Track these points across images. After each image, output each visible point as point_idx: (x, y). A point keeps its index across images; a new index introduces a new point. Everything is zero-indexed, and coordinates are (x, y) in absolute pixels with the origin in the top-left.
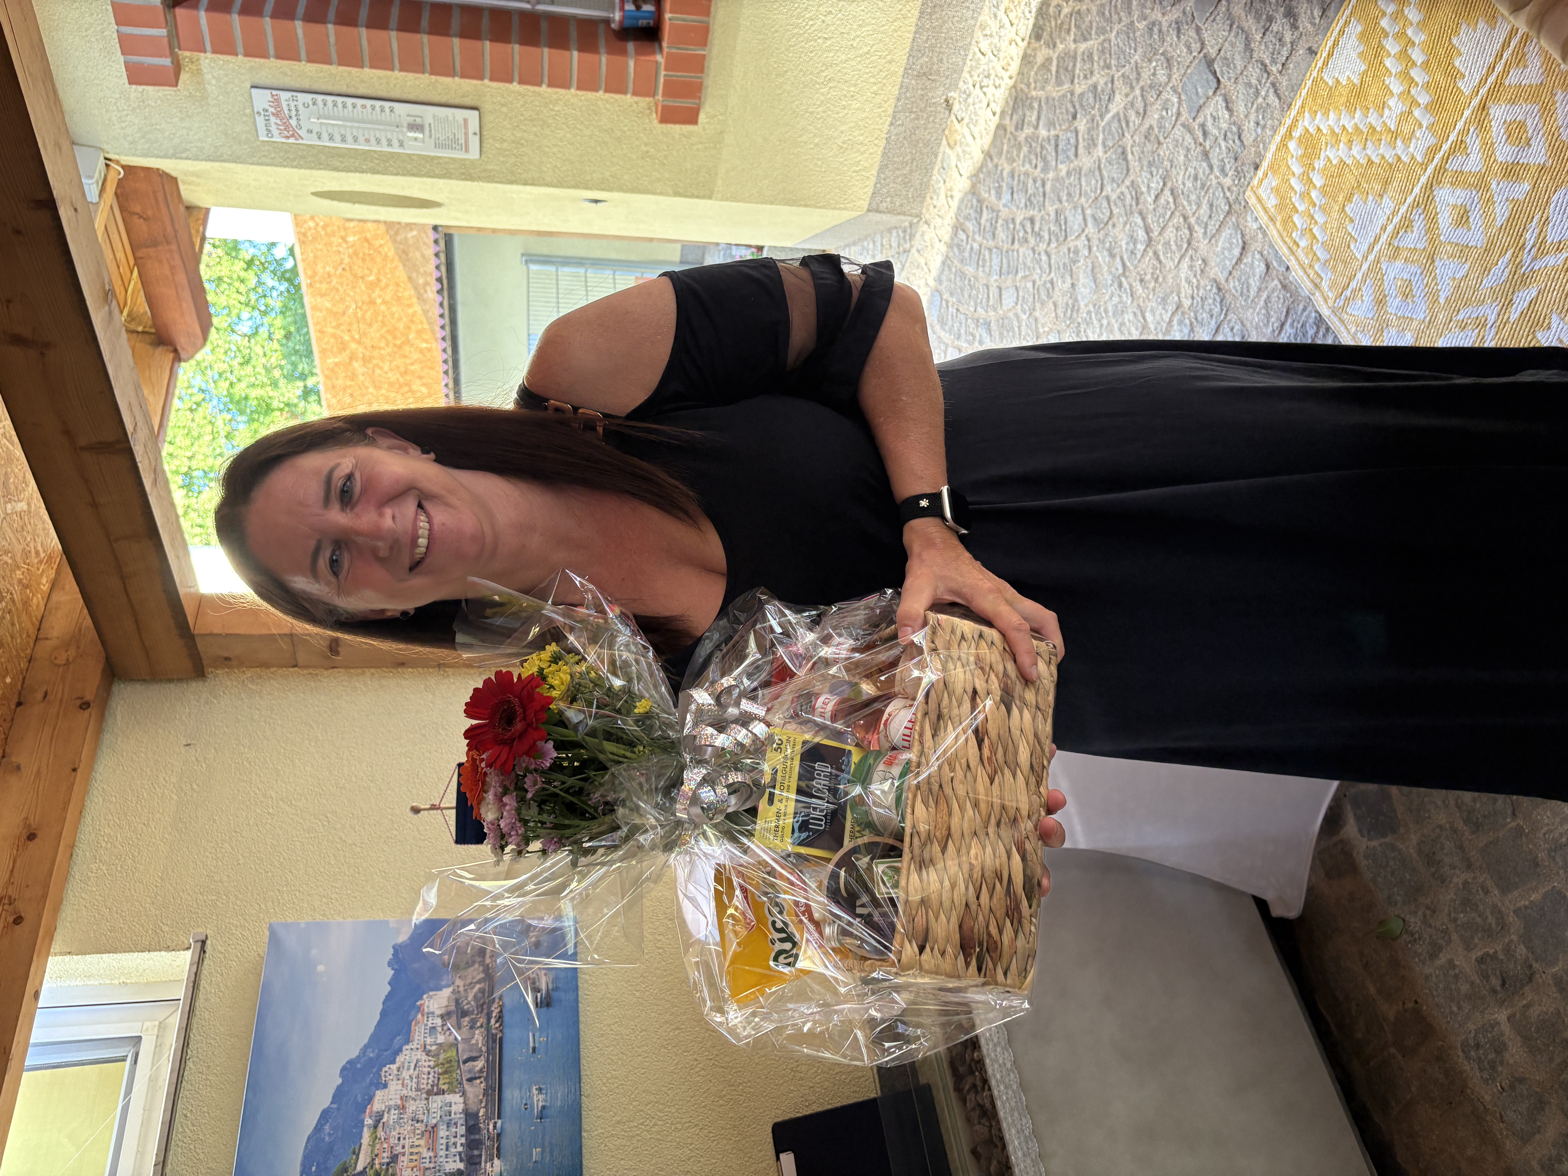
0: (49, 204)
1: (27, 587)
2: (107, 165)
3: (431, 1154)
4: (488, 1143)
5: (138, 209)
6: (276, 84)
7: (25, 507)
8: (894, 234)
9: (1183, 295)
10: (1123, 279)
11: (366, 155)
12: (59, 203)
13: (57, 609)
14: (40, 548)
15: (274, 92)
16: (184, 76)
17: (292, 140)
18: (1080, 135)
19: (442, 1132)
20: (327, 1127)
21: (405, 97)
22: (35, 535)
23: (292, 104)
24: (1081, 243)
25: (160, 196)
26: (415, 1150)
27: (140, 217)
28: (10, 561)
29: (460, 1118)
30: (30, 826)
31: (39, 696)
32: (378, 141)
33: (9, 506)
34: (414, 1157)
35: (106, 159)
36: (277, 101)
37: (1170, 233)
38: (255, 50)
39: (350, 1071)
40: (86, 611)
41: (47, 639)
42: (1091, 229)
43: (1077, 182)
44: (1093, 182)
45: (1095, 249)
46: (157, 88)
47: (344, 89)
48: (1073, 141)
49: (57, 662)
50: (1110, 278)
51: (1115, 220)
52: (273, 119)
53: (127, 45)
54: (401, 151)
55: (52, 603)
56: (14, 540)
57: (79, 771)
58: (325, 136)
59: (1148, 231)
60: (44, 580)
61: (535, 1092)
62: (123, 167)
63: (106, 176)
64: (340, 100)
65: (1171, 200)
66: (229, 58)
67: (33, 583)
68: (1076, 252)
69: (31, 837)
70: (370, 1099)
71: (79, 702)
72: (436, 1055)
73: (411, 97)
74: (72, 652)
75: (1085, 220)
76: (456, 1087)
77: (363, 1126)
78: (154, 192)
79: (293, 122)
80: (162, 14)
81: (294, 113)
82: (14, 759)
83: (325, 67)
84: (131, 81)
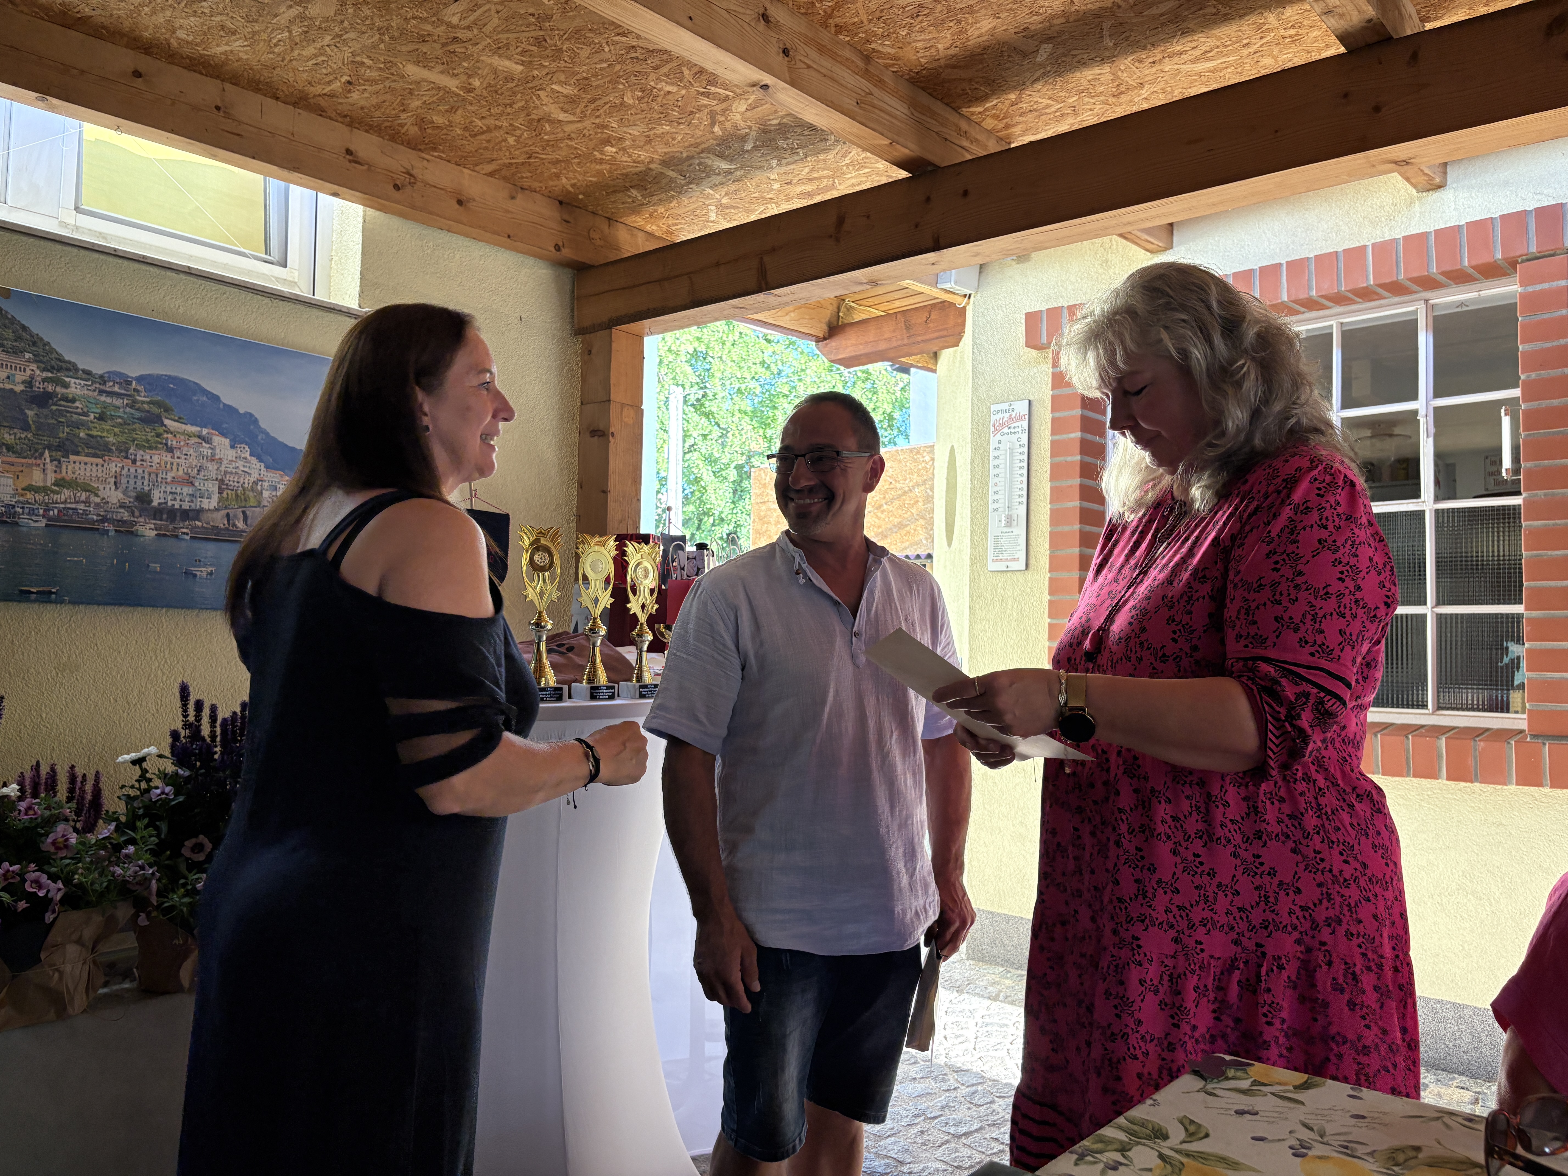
0: (937, 247)
1: (651, 215)
2: (965, 296)
3: (169, 480)
4: (171, 527)
5: (933, 316)
6: (1033, 419)
7: (712, 219)
11: (985, 484)
12: (938, 253)
13: (633, 236)
14: (680, 226)
15: (1027, 417)
16: (1034, 352)
17: (992, 429)
19: (187, 490)
20: (205, 398)
21: (1032, 513)
22: (690, 224)
23: (1019, 430)
25: (944, 334)
26: (174, 467)
27: (928, 318)
28: (672, 205)
29: (196, 505)
30: (469, 202)
31: (567, 217)
32: (996, 493)
33: (713, 208)
34: (168, 466)
35: (970, 295)
36: (1020, 419)
38: (1059, 403)
39: (250, 420)
40: (631, 254)
41: (609, 226)
46: (1024, 333)
47: (1033, 468)
49: (592, 232)
51: (974, 1109)
52: (1007, 415)
53: (1054, 312)
54: (990, 510)
55: (636, 232)
56: (688, 209)
57: (508, 240)
58: (996, 453)
60: (654, 227)
61: (209, 570)
62: (964, 308)
63: (957, 294)
66: (1050, 385)
67: (653, 220)
69: (460, 202)
70: (223, 434)
71: (560, 244)
72: (252, 490)
73: (1032, 518)
74: (599, 242)
76: (224, 504)
77: (202, 427)
78: (947, 329)
79: (1006, 430)
81: (1012, 431)
82: (519, 196)
83: (1049, 454)
84: (1028, 315)
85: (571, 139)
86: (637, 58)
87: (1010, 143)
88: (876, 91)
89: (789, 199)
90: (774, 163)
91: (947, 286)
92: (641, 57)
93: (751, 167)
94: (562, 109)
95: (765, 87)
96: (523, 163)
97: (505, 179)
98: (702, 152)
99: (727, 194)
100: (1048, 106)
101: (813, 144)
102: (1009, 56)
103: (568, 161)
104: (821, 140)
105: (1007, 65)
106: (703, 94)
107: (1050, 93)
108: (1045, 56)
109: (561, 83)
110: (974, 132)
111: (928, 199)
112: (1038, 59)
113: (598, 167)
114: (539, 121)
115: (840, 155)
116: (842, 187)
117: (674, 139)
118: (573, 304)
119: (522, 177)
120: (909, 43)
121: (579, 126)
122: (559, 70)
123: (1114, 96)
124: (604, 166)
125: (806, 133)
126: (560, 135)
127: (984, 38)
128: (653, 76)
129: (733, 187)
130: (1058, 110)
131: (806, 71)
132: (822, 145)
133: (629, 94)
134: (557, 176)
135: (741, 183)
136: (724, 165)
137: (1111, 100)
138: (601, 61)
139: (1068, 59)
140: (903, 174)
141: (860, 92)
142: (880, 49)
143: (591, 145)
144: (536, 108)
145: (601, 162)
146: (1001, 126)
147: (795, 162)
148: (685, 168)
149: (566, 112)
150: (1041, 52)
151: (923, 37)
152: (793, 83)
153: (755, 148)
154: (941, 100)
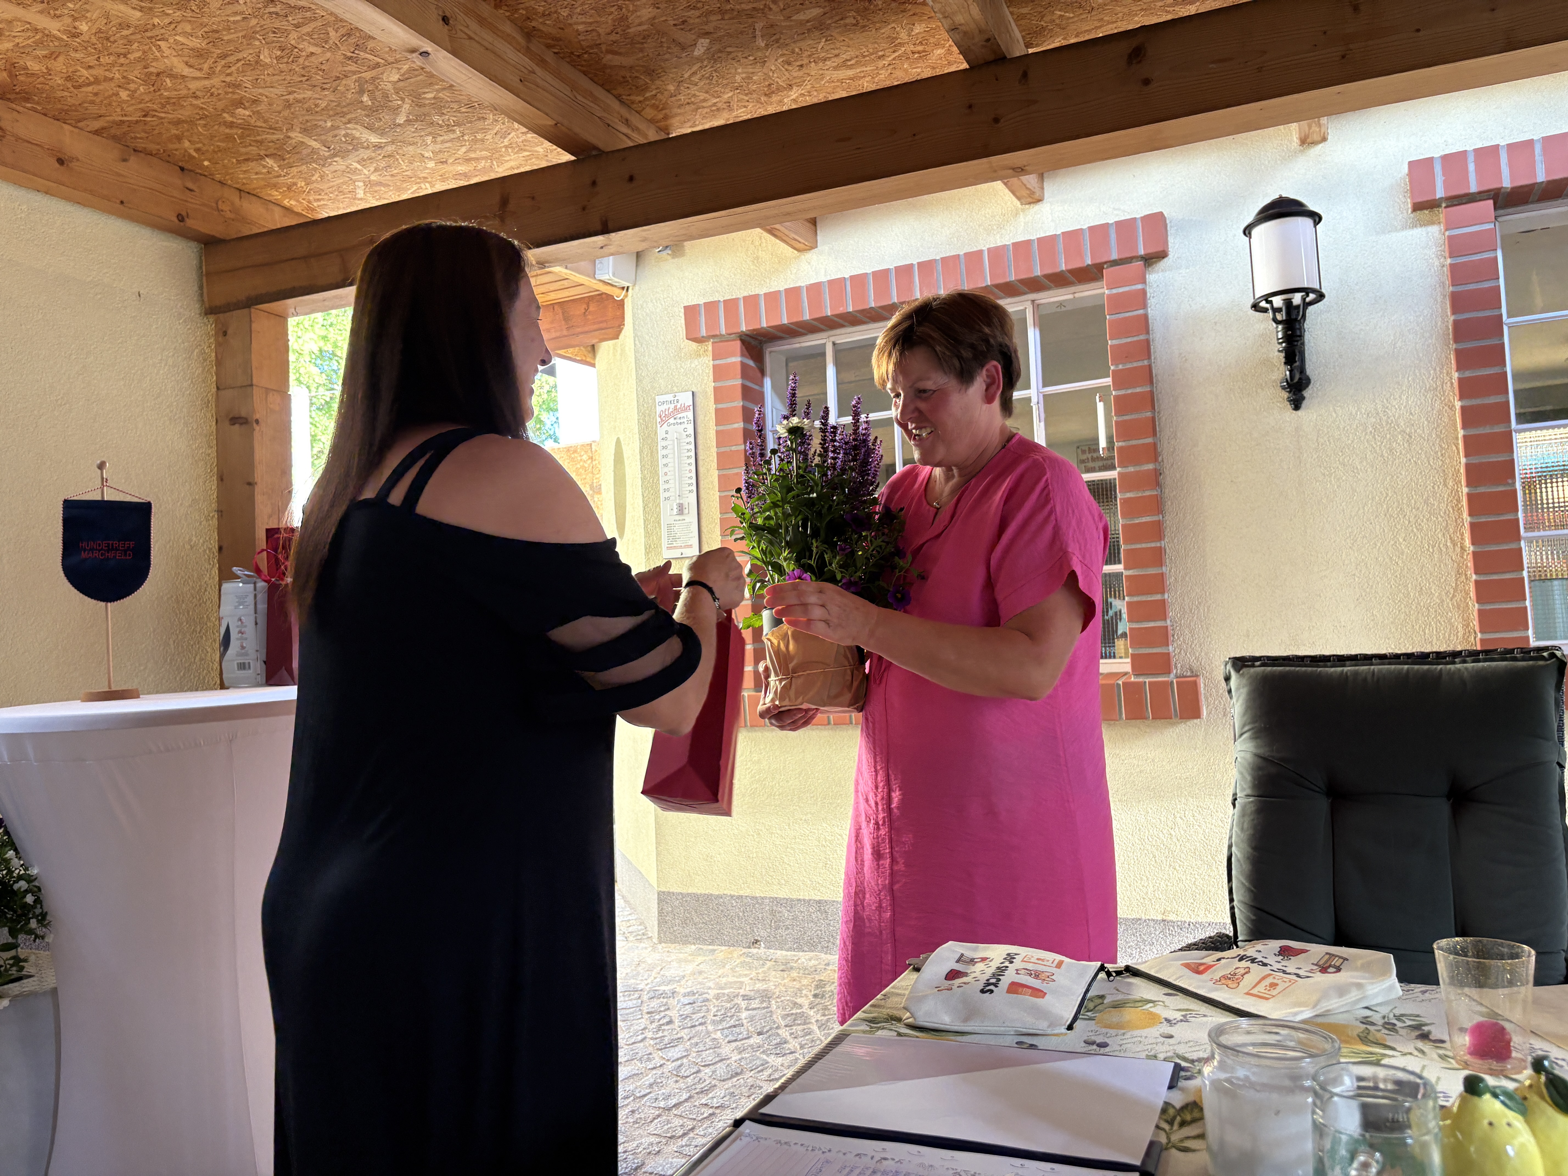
0: (605, 230)
1: (289, 188)
2: (623, 288)
5: (591, 309)
6: (698, 409)
7: (359, 196)
8: (640, 928)
9: (626, 1145)
10: (632, 1098)
11: (655, 473)
12: (606, 236)
13: (267, 209)
14: (322, 203)
15: (691, 408)
16: (694, 345)
17: (659, 420)
18: (746, 1041)
21: (702, 501)
22: (335, 199)
23: (685, 420)
24: (657, 1061)
25: (604, 325)
27: (586, 310)
28: (314, 178)
30: (71, 162)
31: (190, 185)
32: (667, 482)
33: (361, 184)
35: (628, 288)
36: (685, 409)
37: (677, 1122)
38: (719, 395)
40: (266, 230)
41: (241, 197)
42: (670, 1066)
43: (708, 1047)
44: (710, 1058)
45: (654, 1072)
46: (684, 326)
47: (700, 458)
48: (740, 1037)
49: (220, 203)
50: (631, 1088)
51: (682, 1080)
52: (672, 406)
53: (711, 307)
54: (662, 499)
55: (271, 206)
56: (332, 184)
57: (121, 206)
58: (664, 443)
59: (676, 1106)
60: (293, 202)
62: (623, 300)
63: (616, 286)
64: (693, 454)
65: (705, 1115)
66: (711, 377)
67: (292, 194)
68: (649, 1060)
69: (61, 161)
71: (184, 214)
73: (702, 505)
74: (229, 215)
75: (678, 1059)
78: (606, 321)
79: (672, 421)
80: (735, 331)
81: (679, 421)
82: (132, 158)
83: (714, 444)
84: (686, 308)
85: (196, 97)
86: (277, 14)
87: (668, 134)
88: (538, 70)
89: (443, 179)
90: (429, 139)
91: (605, 277)
92: (282, 13)
93: (404, 142)
94: (187, 63)
95: (425, 54)
96: (137, 122)
97: (114, 138)
98: (349, 122)
99: (376, 170)
100: (705, 100)
101: (471, 122)
102: (669, 48)
103: (191, 123)
104: (479, 119)
105: (667, 56)
106: (350, 58)
107: (706, 87)
108: (702, 50)
109: (185, 34)
110: (635, 120)
111: (594, 183)
112: (696, 53)
113: (227, 131)
114: (158, 74)
115: (499, 136)
116: (500, 170)
117: (316, 105)
118: (201, 280)
119: (136, 138)
120: (570, 25)
121: (207, 83)
122: (184, 19)
123: (766, 95)
124: (234, 131)
125: (463, 110)
126: (184, 92)
127: (645, 27)
128: (293, 35)
129: (383, 164)
130: (715, 104)
131: (467, 42)
132: (480, 124)
133: (266, 52)
134: (179, 138)
135: (392, 160)
136: (374, 139)
137: (763, 99)
138: (236, 13)
139: (723, 55)
140: (567, 157)
141: (523, 70)
142: (541, 27)
143: (220, 105)
144: (156, 59)
145: (231, 125)
146: (661, 116)
147: (451, 140)
148: (330, 139)
149: (191, 66)
150: (699, 45)
151: (584, 20)
152: (455, 53)
153: (408, 121)
154: (602, 86)
